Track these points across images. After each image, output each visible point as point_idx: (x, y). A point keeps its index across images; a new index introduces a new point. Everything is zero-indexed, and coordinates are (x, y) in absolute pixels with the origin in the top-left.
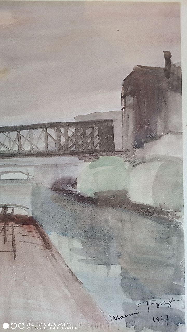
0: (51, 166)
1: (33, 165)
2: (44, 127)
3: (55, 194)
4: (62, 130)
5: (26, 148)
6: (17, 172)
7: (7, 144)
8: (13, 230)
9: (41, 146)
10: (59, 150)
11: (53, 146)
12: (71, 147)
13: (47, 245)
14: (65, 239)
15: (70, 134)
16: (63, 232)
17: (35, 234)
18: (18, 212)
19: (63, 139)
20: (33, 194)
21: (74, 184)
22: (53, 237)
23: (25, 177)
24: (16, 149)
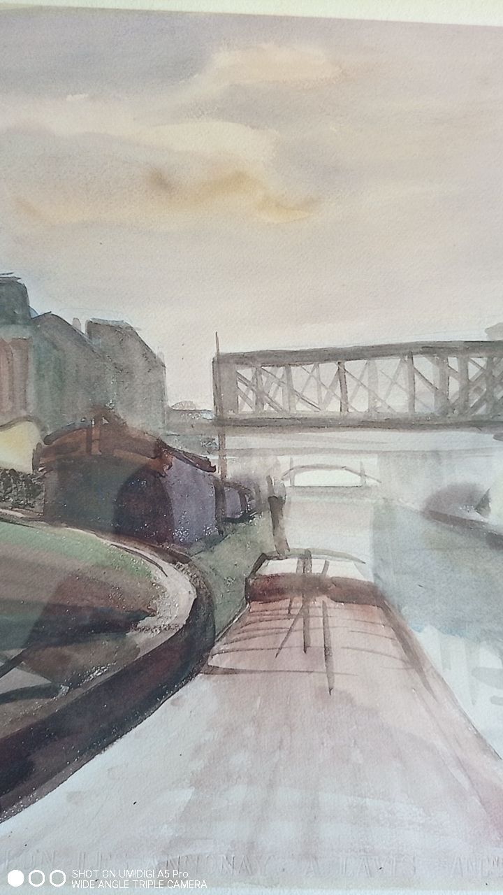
0: (424, 456)
1: (377, 452)
2: (408, 352)
3: (432, 528)
4: (453, 362)
5: (360, 406)
6: (336, 467)
7: (311, 395)
8: (325, 617)
9: (397, 403)
10: (445, 414)
11: (427, 404)
12: (476, 407)
13: (413, 657)
14: (457, 646)
15: (473, 372)
16: (455, 627)
17: (382, 630)
18: (339, 570)
19: (454, 386)
20: (378, 526)
21: (482, 504)
22: (428, 639)
23: (355, 480)
24: (334, 408)
